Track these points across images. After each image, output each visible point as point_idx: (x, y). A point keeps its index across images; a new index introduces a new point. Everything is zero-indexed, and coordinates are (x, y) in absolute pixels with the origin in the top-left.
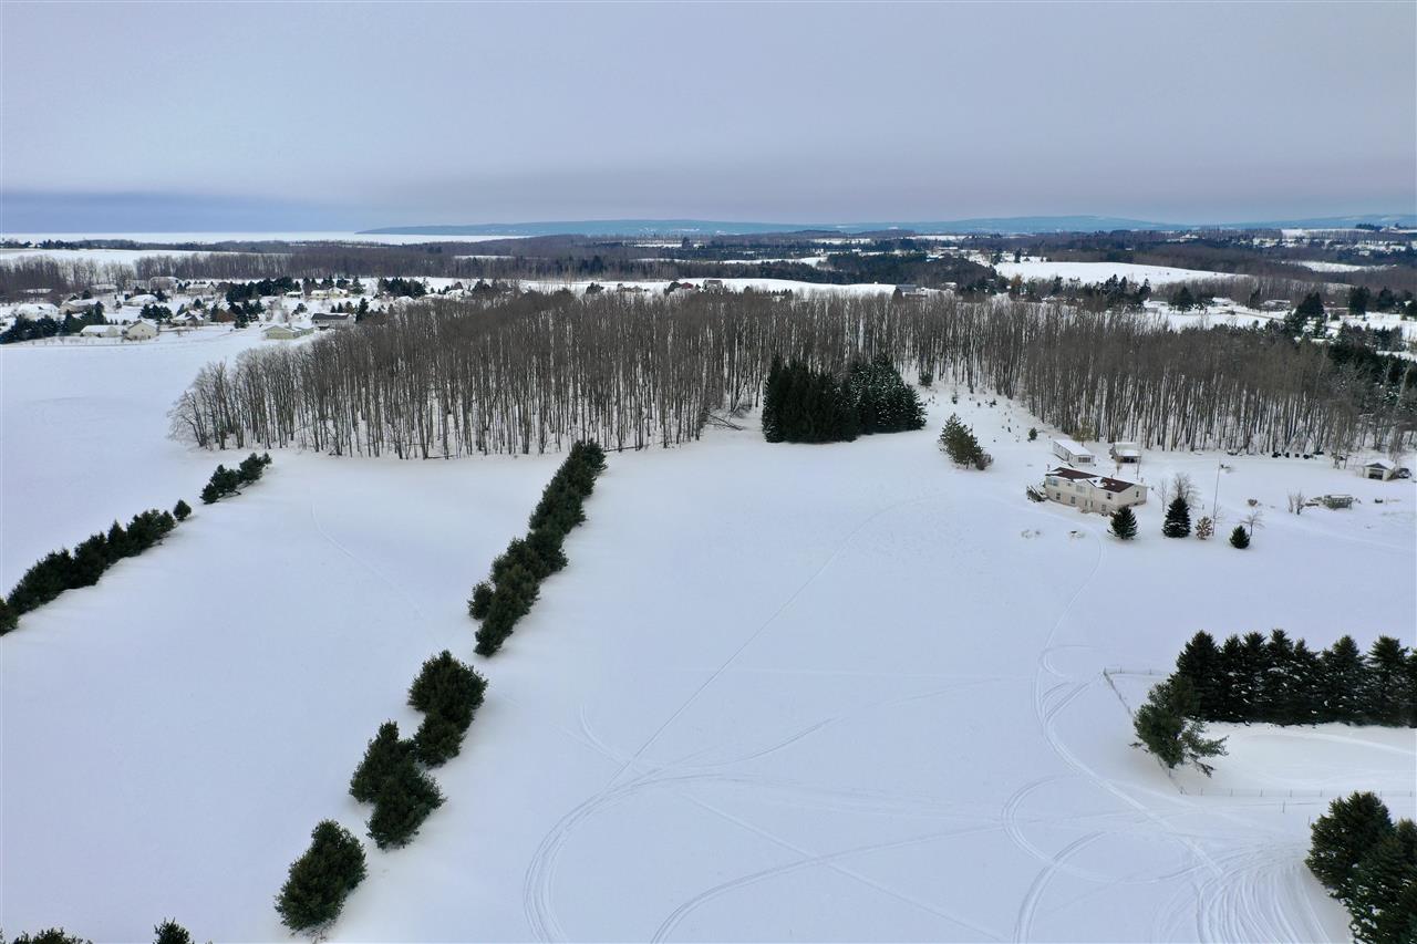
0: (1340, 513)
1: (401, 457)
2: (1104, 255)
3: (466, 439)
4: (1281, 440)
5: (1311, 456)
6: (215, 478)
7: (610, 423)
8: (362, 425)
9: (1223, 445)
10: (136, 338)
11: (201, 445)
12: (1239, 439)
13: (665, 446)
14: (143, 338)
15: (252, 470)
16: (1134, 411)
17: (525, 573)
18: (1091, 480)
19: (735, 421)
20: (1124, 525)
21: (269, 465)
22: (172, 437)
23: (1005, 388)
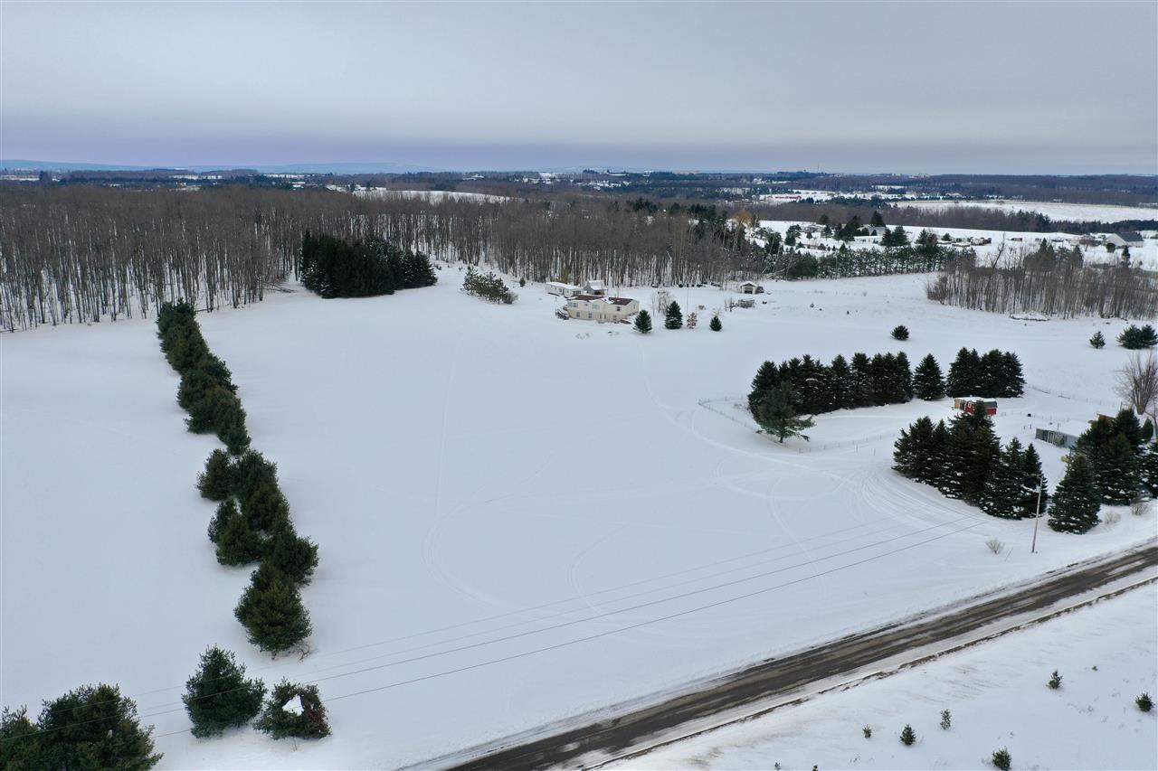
0: (749, 310)
5: (702, 285)
13: (235, 307)
18: (603, 299)
19: (282, 287)
20: (643, 323)
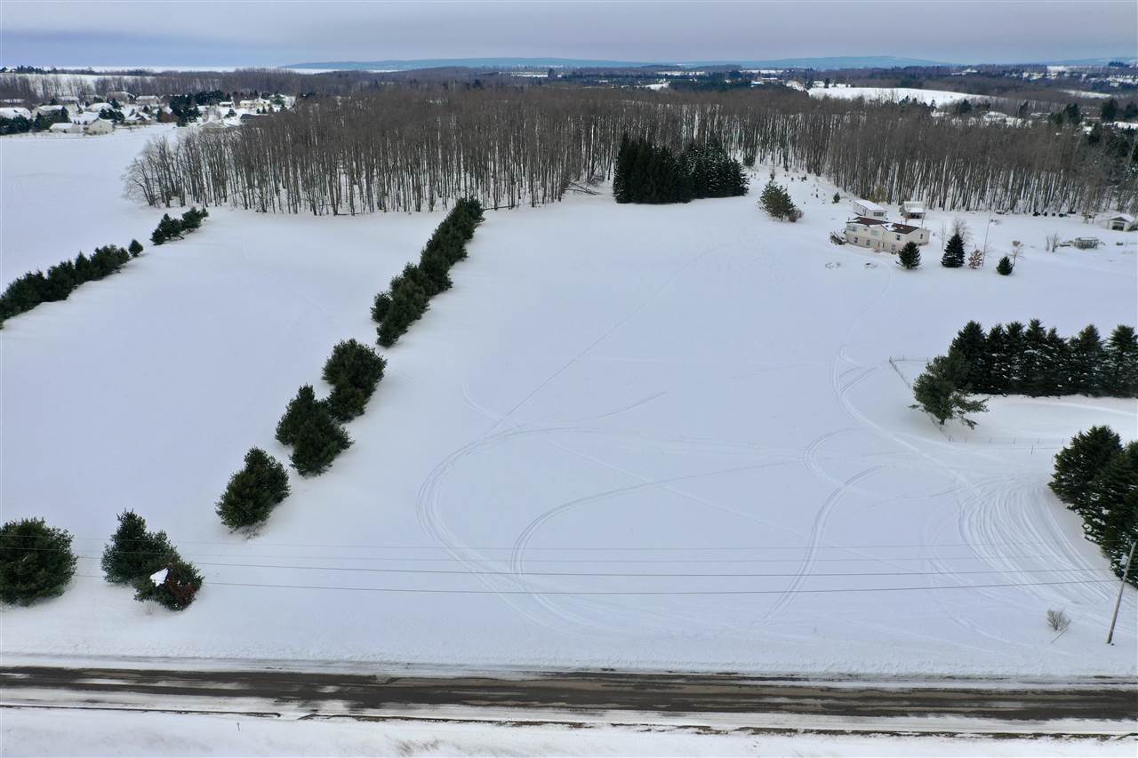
0: (1088, 252)
1: (315, 214)
2: (899, 82)
3: (369, 203)
4: (1041, 203)
5: (1065, 215)
6: (162, 225)
7: (488, 190)
8: (283, 192)
9: (993, 207)
10: (95, 133)
11: (151, 204)
12: (1006, 202)
13: (533, 206)
14: (101, 133)
15: (192, 221)
16: (921, 184)
17: (417, 288)
18: (884, 225)
19: (591, 188)
20: (909, 257)
21: (207, 218)
22: (126, 196)
23: (815, 168)
